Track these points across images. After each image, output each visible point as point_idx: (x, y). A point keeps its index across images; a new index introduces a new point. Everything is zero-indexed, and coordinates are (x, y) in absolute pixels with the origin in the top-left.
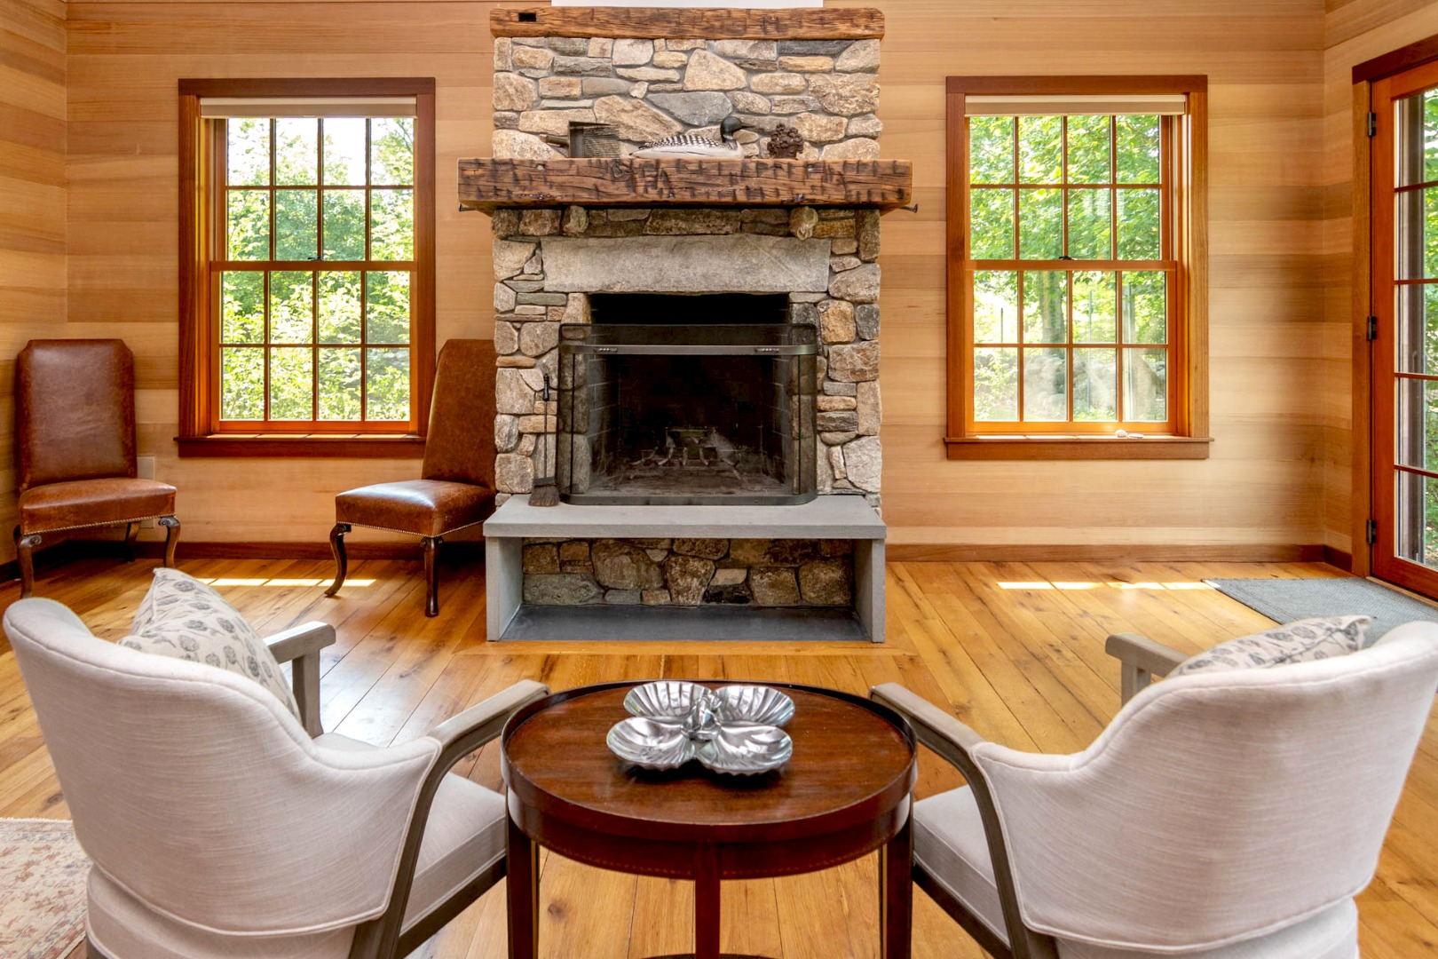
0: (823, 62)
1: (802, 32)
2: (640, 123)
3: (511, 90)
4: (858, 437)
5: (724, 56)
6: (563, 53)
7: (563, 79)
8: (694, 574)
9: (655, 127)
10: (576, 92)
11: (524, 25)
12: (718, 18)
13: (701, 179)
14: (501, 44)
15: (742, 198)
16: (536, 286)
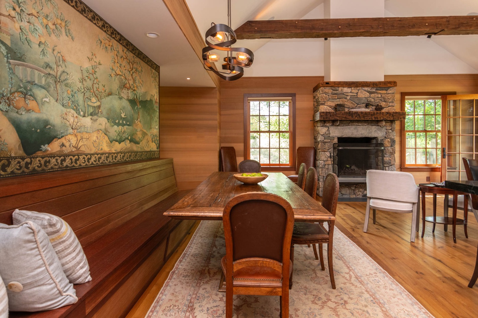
0: (384, 92)
1: (381, 86)
2: (349, 104)
3: (324, 98)
4: (391, 165)
5: (365, 91)
6: (334, 90)
7: (334, 95)
8: (361, 192)
9: (351, 105)
10: (336, 98)
11: (327, 85)
12: (365, 83)
13: (366, 115)
14: (322, 89)
15: (374, 119)
16: (328, 136)
